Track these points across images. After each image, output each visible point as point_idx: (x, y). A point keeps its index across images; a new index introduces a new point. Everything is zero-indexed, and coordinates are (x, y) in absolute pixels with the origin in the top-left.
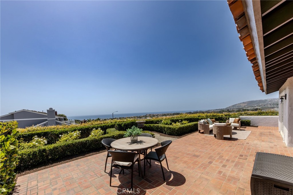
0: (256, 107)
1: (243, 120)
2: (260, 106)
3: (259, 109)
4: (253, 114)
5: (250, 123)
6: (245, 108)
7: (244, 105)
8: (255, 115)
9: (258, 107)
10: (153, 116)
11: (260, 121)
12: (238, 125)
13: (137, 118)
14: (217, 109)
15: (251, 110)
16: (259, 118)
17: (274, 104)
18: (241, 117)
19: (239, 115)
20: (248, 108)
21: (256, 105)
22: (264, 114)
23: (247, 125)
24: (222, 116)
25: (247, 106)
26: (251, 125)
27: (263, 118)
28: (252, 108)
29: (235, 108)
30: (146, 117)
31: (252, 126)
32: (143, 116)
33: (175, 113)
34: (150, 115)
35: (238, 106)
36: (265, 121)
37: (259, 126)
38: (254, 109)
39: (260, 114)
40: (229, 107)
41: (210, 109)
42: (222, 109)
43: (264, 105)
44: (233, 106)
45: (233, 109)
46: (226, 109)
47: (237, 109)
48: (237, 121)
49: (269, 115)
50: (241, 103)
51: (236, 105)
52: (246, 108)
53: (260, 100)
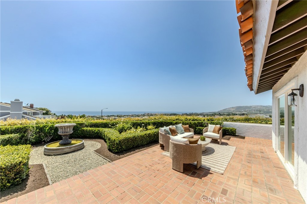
0: (242, 112)
1: (227, 128)
2: (246, 112)
3: (246, 114)
4: (239, 120)
5: (236, 132)
6: (233, 113)
7: (233, 110)
8: (241, 122)
9: (245, 113)
10: (151, 116)
11: (247, 130)
12: (218, 136)
13: (135, 116)
14: (210, 112)
15: (239, 115)
16: (246, 126)
17: (257, 110)
18: (225, 123)
19: (223, 120)
20: (236, 113)
21: (243, 111)
22: (252, 122)
23: (231, 135)
24: (204, 120)
25: (235, 111)
26: (237, 134)
27: (251, 126)
28: (240, 113)
29: (225, 112)
30: (144, 116)
31: (238, 136)
32: (142, 115)
33: (172, 114)
34: (148, 114)
35: (228, 111)
36: (253, 130)
37: (246, 137)
38: (241, 114)
39: (247, 120)
40: (221, 111)
41: (204, 112)
42: (214, 112)
43: (250, 111)
44: (224, 110)
45: (223, 113)
46: (218, 112)
47: (227, 113)
48: (217, 129)
49: (257, 123)
50: (230, 108)
51: (226, 109)
52: (235, 113)
53: (246, 106)
